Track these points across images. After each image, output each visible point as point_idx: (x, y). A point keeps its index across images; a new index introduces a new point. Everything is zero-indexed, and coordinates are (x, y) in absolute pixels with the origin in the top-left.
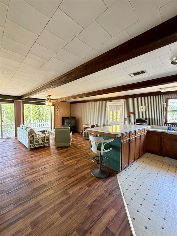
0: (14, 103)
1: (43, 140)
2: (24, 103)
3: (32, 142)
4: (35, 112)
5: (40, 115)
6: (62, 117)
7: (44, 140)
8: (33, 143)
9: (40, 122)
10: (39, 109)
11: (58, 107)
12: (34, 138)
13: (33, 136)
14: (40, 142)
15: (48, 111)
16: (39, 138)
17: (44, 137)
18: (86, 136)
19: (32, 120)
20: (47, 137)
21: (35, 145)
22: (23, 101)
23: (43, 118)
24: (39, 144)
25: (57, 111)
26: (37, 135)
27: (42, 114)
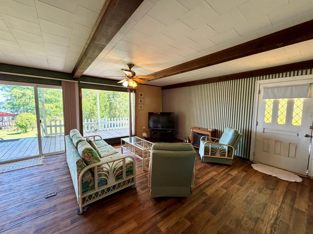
0: (61, 85)
1: (118, 177)
2: (81, 86)
3: (90, 185)
4: (105, 105)
5: (111, 109)
6: (149, 113)
7: (122, 174)
8: (93, 188)
9: (111, 120)
10: (111, 101)
11: (141, 95)
12: (96, 174)
13: (91, 171)
14: (112, 182)
15: (121, 103)
16: (108, 172)
17: (121, 168)
18: (210, 156)
19: (99, 117)
20: (129, 166)
21: (97, 193)
22: (79, 83)
23: (116, 113)
24: (109, 189)
25: (141, 101)
26: (103, 166)
27: (114, 107)
